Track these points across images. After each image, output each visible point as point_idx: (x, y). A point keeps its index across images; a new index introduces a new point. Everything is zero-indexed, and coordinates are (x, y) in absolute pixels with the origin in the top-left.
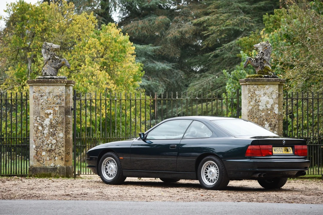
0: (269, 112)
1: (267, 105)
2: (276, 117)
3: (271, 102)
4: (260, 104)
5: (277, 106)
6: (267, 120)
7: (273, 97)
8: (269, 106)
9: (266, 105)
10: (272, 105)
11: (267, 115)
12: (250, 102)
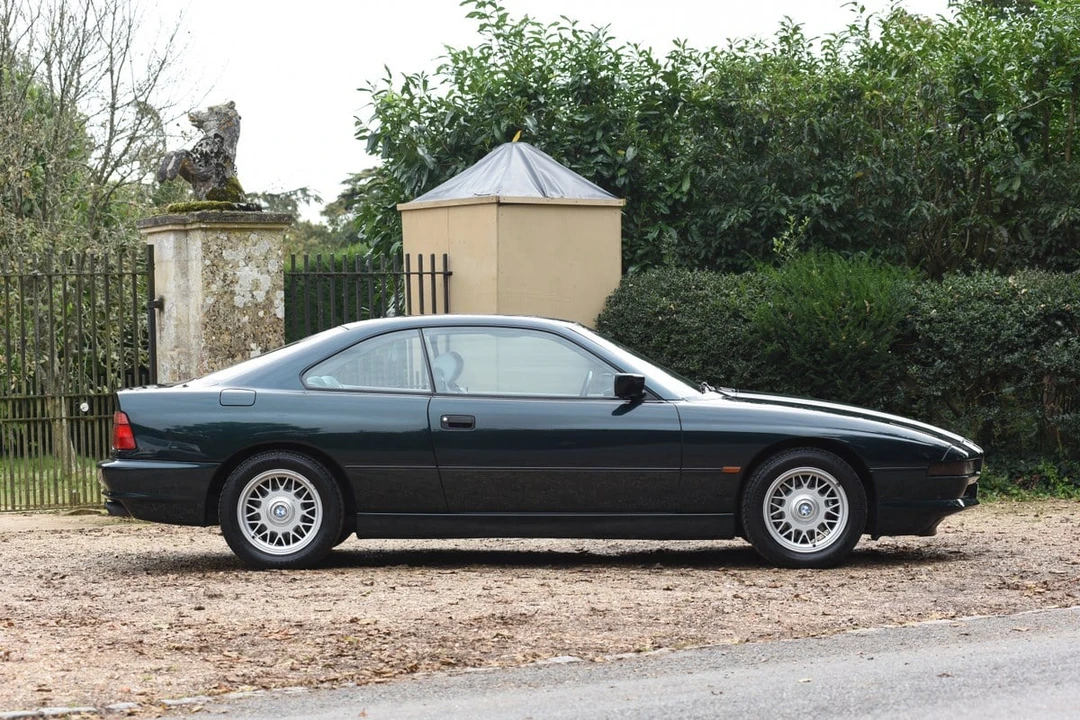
0: (261, 314)
1: (255, 293)
2: (278, 329)
3: (266, 282)
4: (237, 288)
5: (281, 294)
6: (255, 338)
7: (270, 267)
8: (260, 296)
9: (251, 292)
10: (268, 292)
11: (257, 322)
12: (209, 283)
